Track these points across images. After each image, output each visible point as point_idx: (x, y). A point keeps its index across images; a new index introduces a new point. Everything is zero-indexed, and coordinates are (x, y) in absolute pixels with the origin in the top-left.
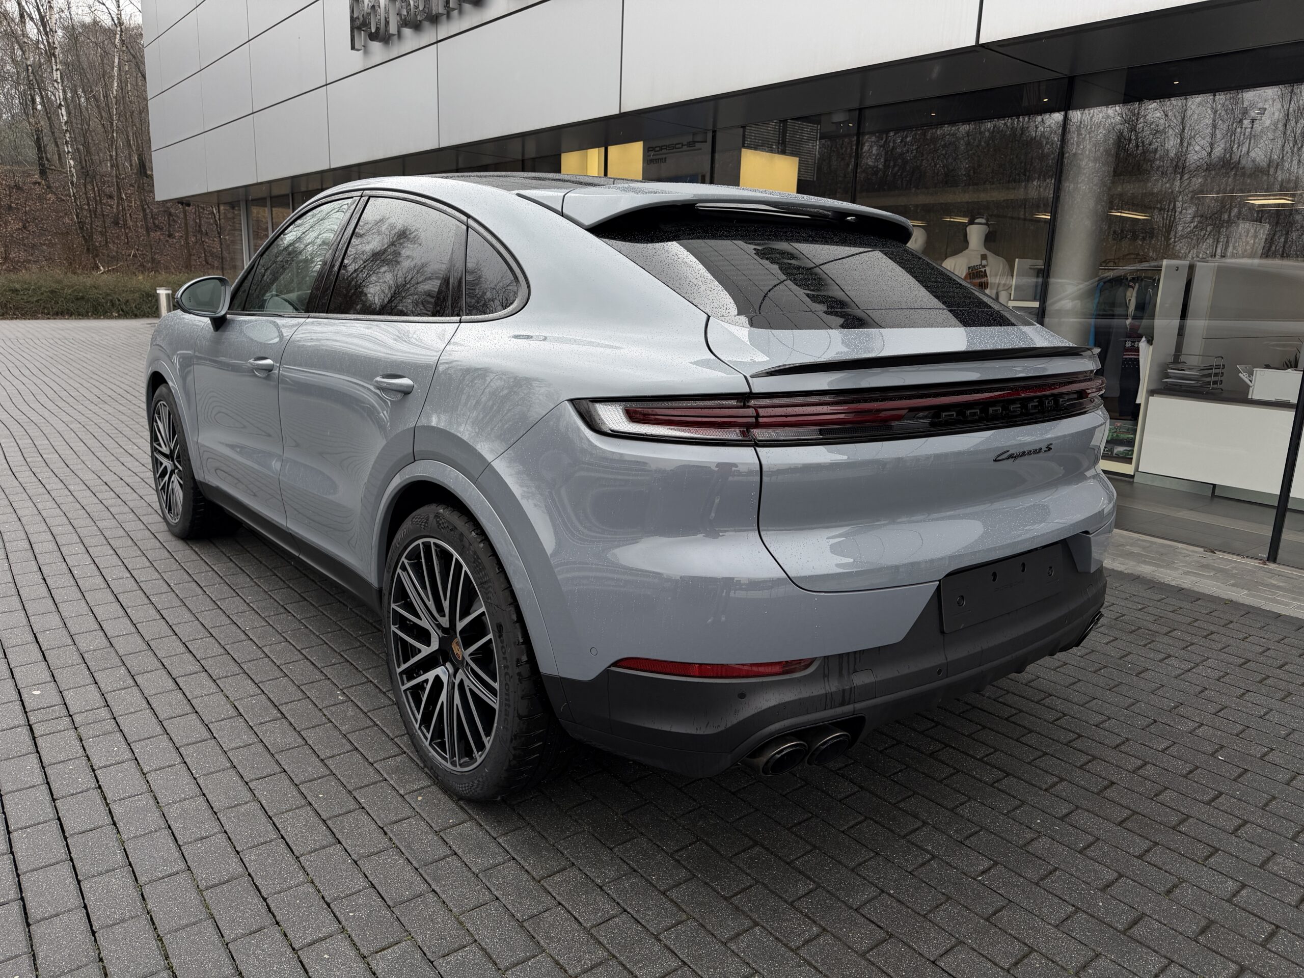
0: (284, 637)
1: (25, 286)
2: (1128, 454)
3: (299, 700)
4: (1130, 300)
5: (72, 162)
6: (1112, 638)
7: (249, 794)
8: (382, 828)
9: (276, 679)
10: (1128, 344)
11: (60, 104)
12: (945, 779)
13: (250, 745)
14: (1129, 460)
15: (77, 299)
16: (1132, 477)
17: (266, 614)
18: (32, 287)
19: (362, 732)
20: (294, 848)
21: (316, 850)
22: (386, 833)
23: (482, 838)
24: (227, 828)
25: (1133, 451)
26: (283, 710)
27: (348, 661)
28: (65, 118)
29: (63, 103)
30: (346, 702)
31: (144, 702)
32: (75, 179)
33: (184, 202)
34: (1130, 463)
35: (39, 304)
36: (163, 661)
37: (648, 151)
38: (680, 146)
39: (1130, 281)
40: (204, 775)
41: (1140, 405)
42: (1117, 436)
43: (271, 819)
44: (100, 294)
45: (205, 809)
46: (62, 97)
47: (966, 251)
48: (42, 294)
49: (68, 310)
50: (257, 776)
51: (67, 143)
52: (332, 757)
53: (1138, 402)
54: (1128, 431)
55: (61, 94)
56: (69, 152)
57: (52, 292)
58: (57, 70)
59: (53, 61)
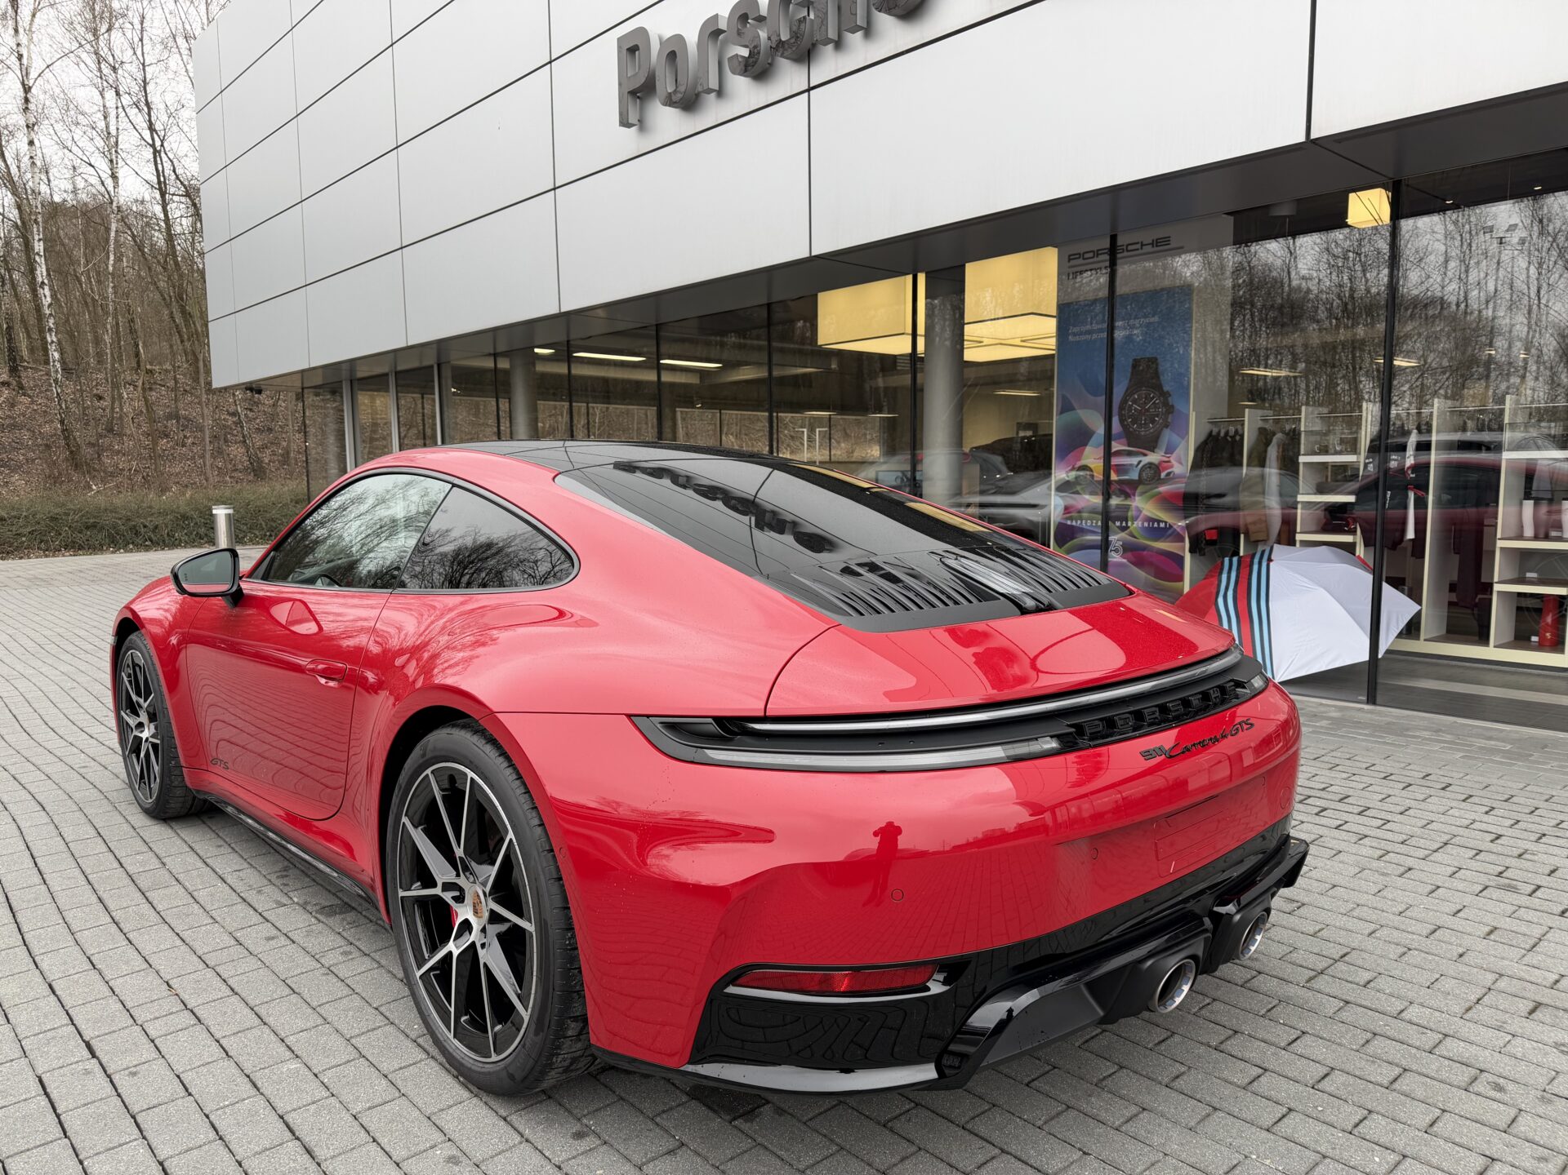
1: (14, 513)
5: (57, 355)
11: (43, 283)
15: (87, 528)
18: (24, 514)
28: (49, 299)
29: (46, 281)
32: (59, 376)
33: (254, 388)
35: (34, 536)
37: (1069, 260)
38: (1138, 246)
44: (120, 519)
46: (45, 274)
48: (38, 522)
49: (74, 542)
51: (50, 330)
55: (44, 270)
56: (52, 342)
57: (53, 519)
58: (39, 240)
59: (35, 230)
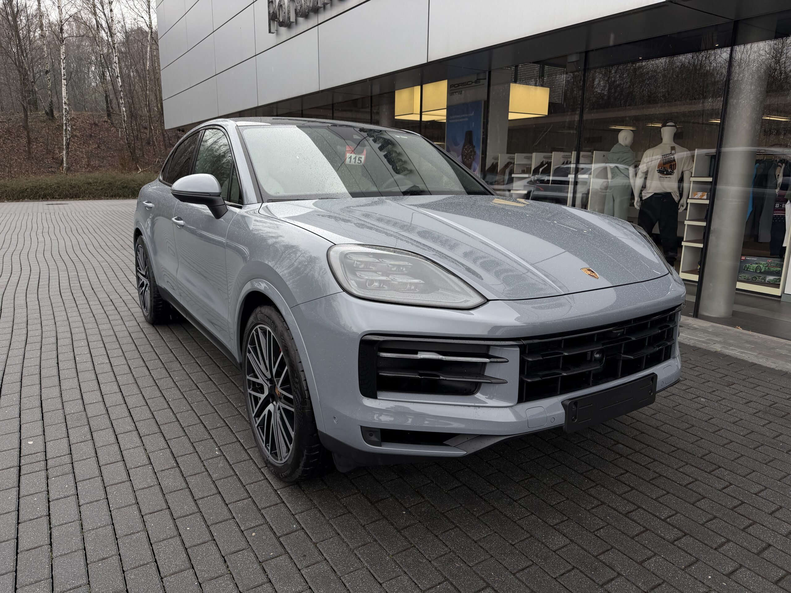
0: (191, 407)
1: (95, 181)
2: (776, 281)
3: (191, 454)
4: (778, 175)
5: (124, 109)
6: (767, 422)
7: (142, 526)
8: (223, 557)
9: (179, 437)
10: (777, 206)
11: (118, 76)
12: (636, 536)
13: (151, 487)
14: (777, 286)
15: (123, 188)
16: (780, 297)
17: (184, 390)
18: (99, 181)
19: (226, 480)
20: (161, 570)
21: (176, 573)
22: (225, 561)
23: (291, 569)
24: (121, 551)
25: (780, 279)
26: (179, 461)
27: (228, 426)
28: (120, 83)
30: (220, 456)
31: (93, 452)
32: (126, 119)
33: (181, 130)
34: (778, 287)
35: (102, 191)
36: (113, 422)
37: (451, 87)
38: (471, 83)
39: (779, 162)
40: (117, 509)
41: (785, 248)
42: (768, 269)
43: (152, 546)
45: (111, 535)
46: (118, 72)
47: (661, 145)
48: (104, 185)
49: (118, 194)
50: (151, 511)
51: (121, 98)
52: (203, 498)
53: (784, 245)
54: (777, 266)
55: (118, 70)
56: (122, 103)
58: (116, 56)
59: (114, 51)
